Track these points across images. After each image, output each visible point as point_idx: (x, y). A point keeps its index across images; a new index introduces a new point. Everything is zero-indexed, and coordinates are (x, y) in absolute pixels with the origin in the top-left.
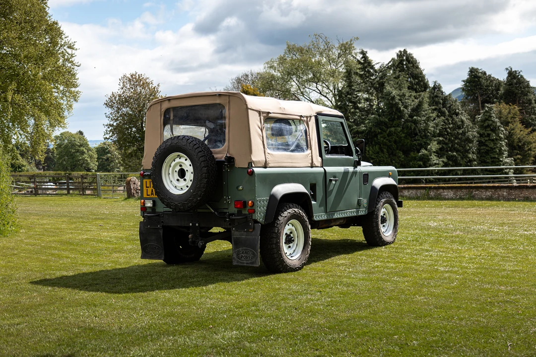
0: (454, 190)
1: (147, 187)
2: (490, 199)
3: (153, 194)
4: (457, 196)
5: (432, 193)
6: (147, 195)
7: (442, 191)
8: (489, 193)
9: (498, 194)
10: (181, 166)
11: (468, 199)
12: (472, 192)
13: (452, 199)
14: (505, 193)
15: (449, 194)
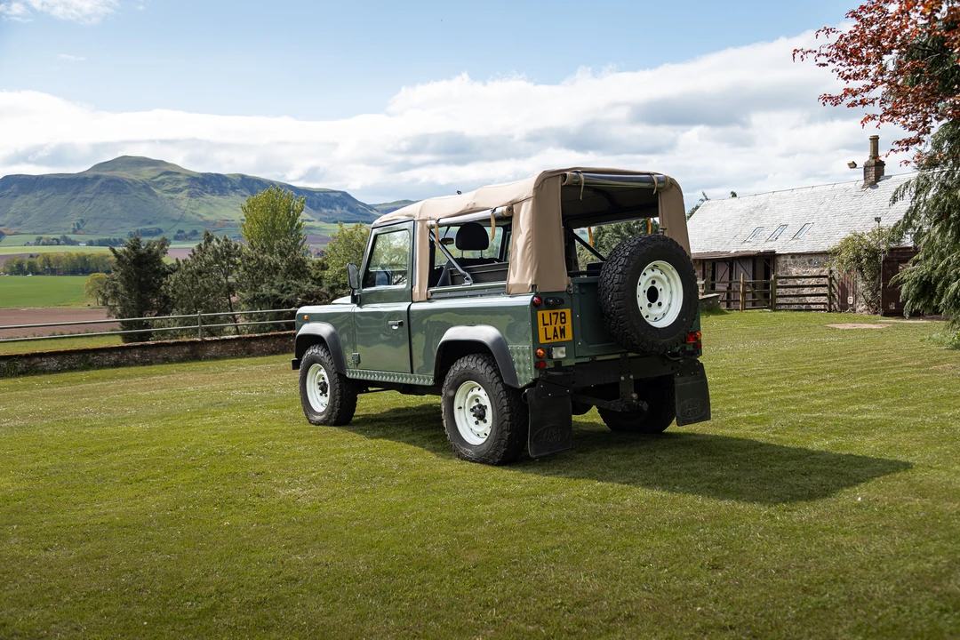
0: (59, 357)
1: (544, 325)
2: (117, 365)
3: (557, 336)
4: (64, 365)
5: (21, 365)
6: (547, 339)
7: (38, 359)
8: (113, 358)
9: (128, 358)
10: (653, 282)
11: (82, 369)
12: (88, 357)
13: (57, 371)
14: (137, 356)
15: (51, 363)
